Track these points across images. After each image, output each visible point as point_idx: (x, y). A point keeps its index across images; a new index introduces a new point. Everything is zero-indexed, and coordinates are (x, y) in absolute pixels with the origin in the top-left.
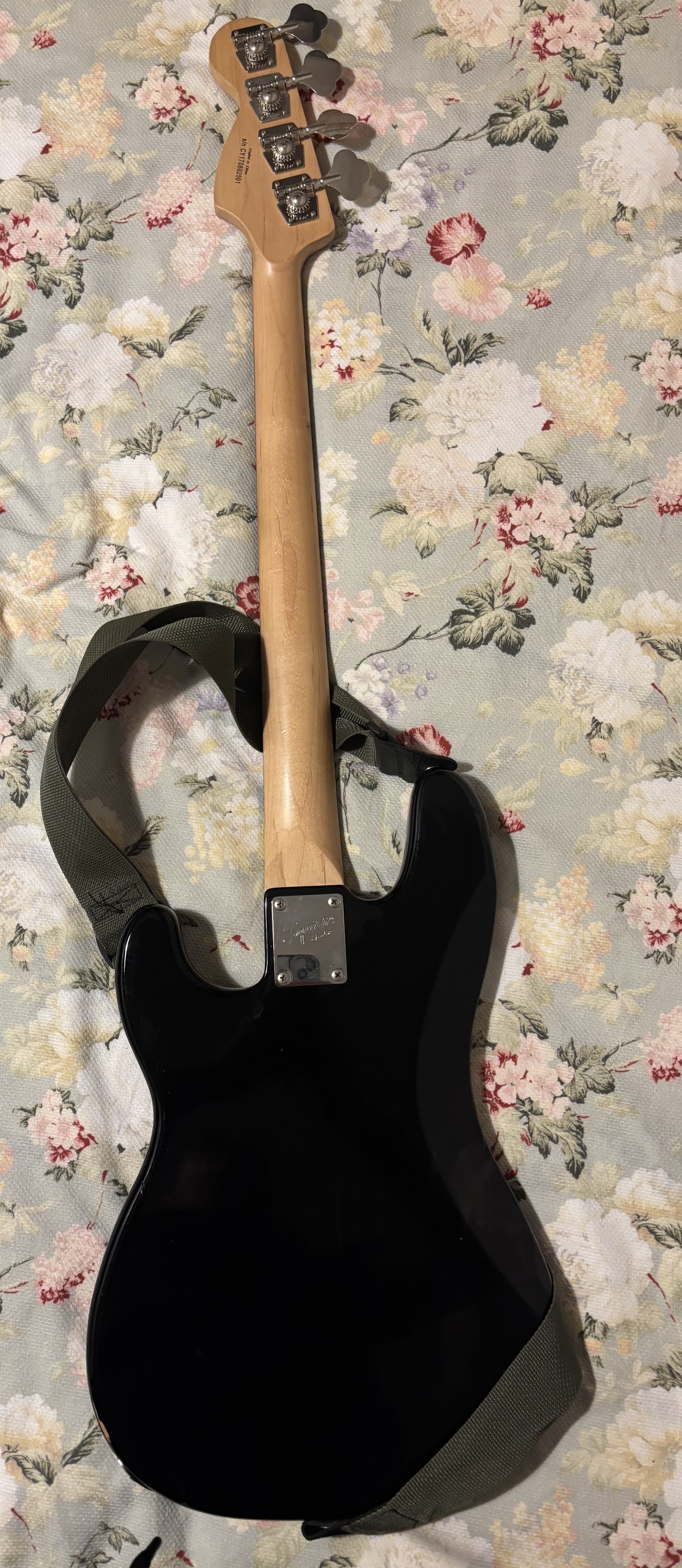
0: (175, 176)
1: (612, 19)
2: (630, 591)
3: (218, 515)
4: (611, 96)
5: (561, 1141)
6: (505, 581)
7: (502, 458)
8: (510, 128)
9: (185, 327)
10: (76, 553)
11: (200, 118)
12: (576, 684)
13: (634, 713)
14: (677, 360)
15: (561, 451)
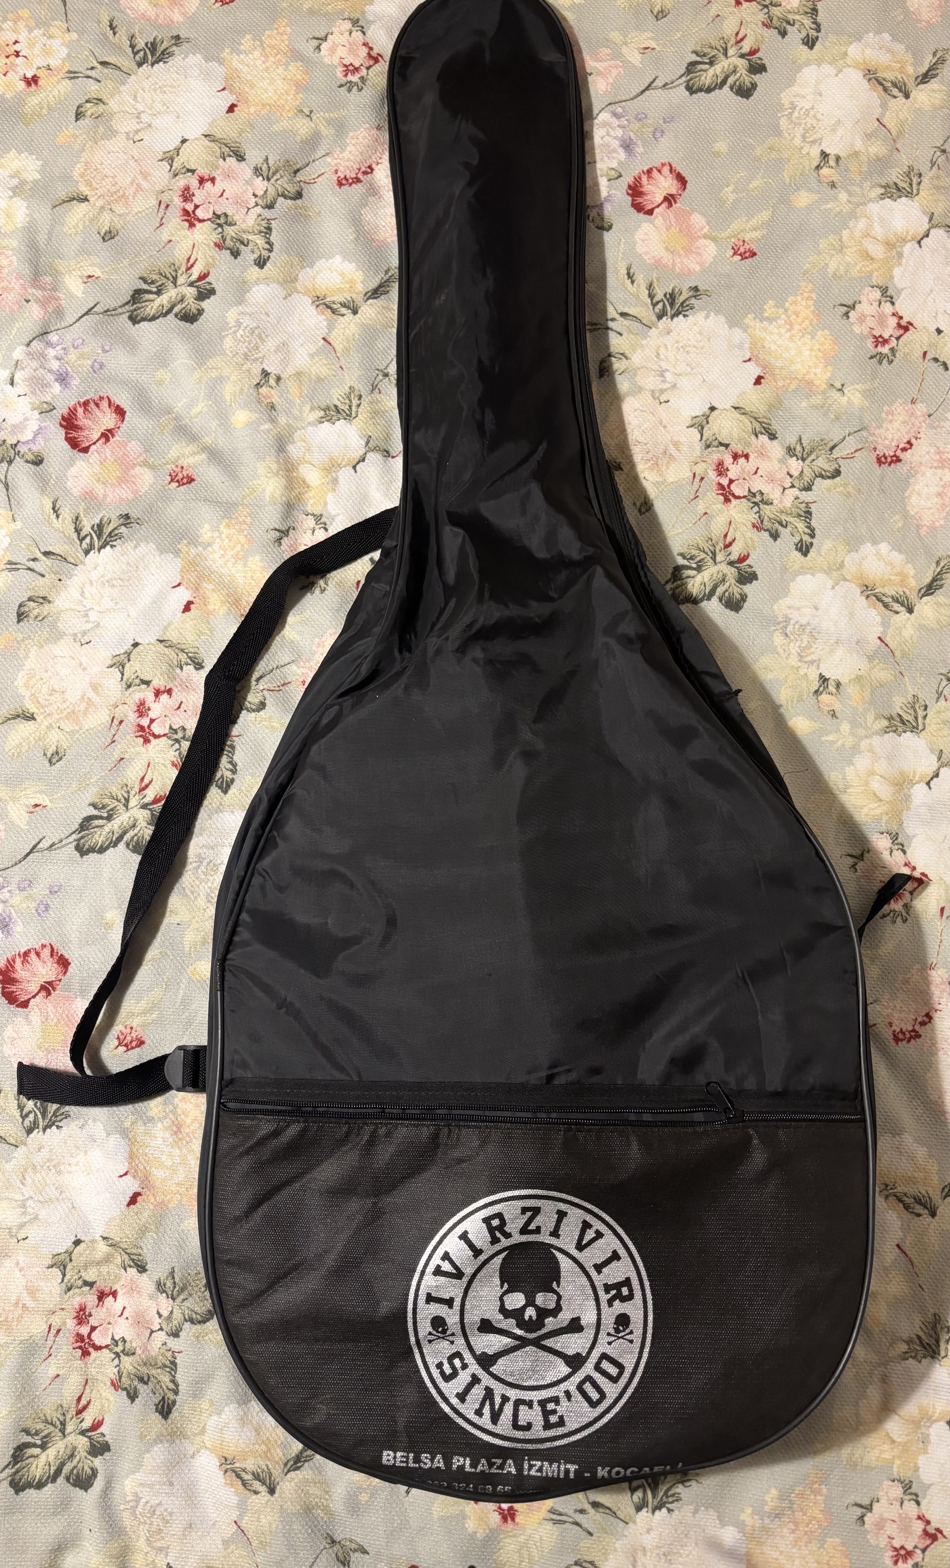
0: (365, 134)
2: (853, 544)
4: (810, 43)
6: (726, 536)
7: (716, 412)
8: (708, 76)
9: (380, 286)
10: (272, 520)
12: (802, 640)
13: (862, 667)
14: (887, 308)
15: (776, 405)
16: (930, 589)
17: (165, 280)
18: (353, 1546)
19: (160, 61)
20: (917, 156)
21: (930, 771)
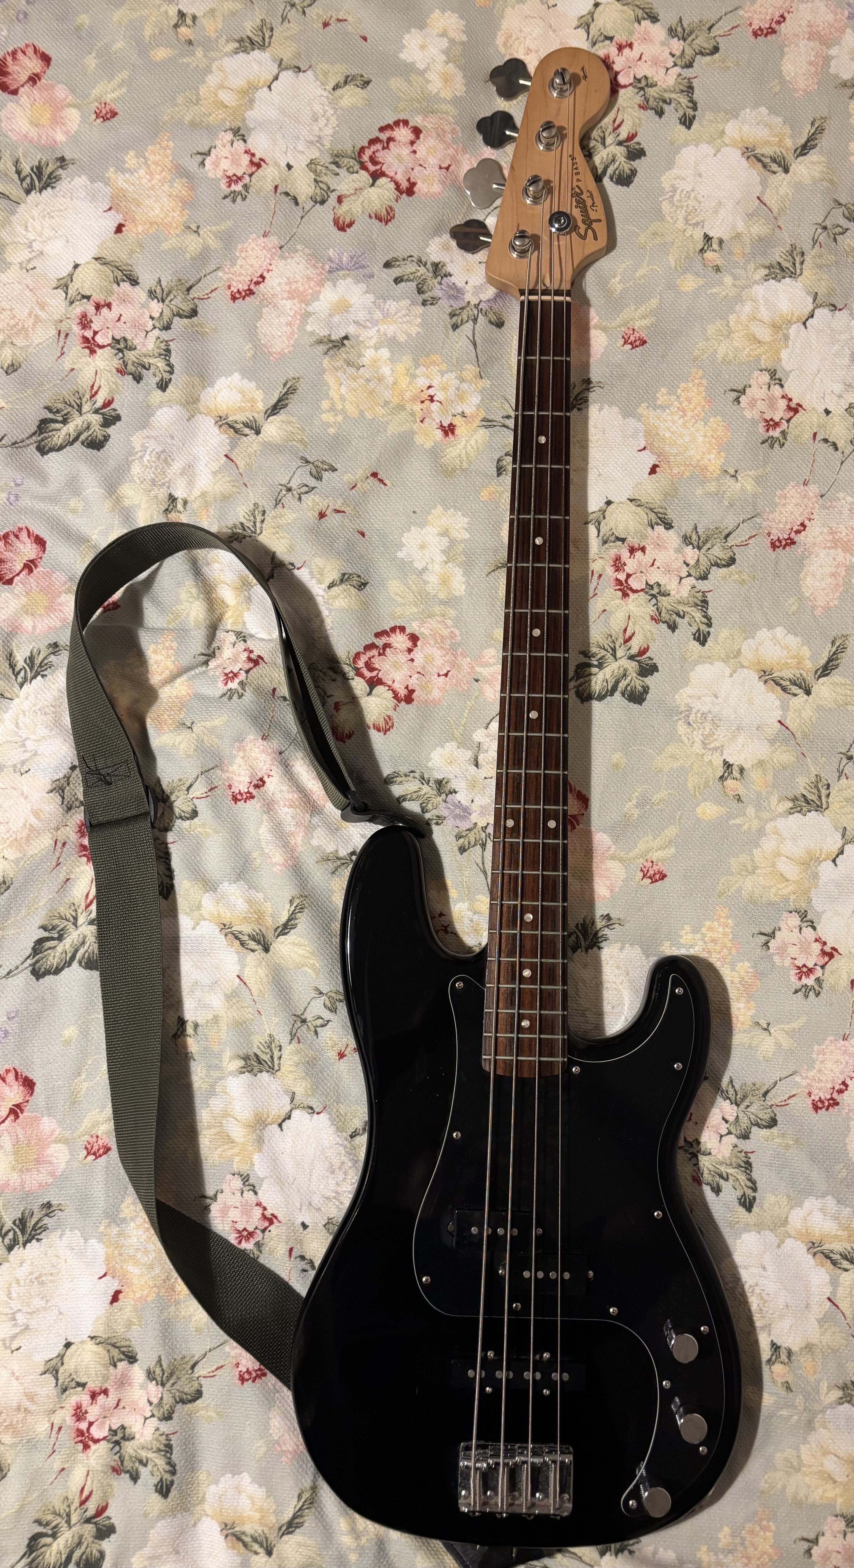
0: (253, 245)
1: (681, 42)
2: (749, 630)
3: (329, 589)
4: (687, 122)
5: (731, 1178)
6: (625, 630)
7: (612, 506)
9: (279, 401)
10: (197, 644)
11: (272, 180)
12: (704, 728)
13: (764, 751)
14: (777, 391)
15: (670, 494)
16: (826, 670)
17: (70, 409)
19: (48, 186)
20: (799, 234)
21: (835, 849)
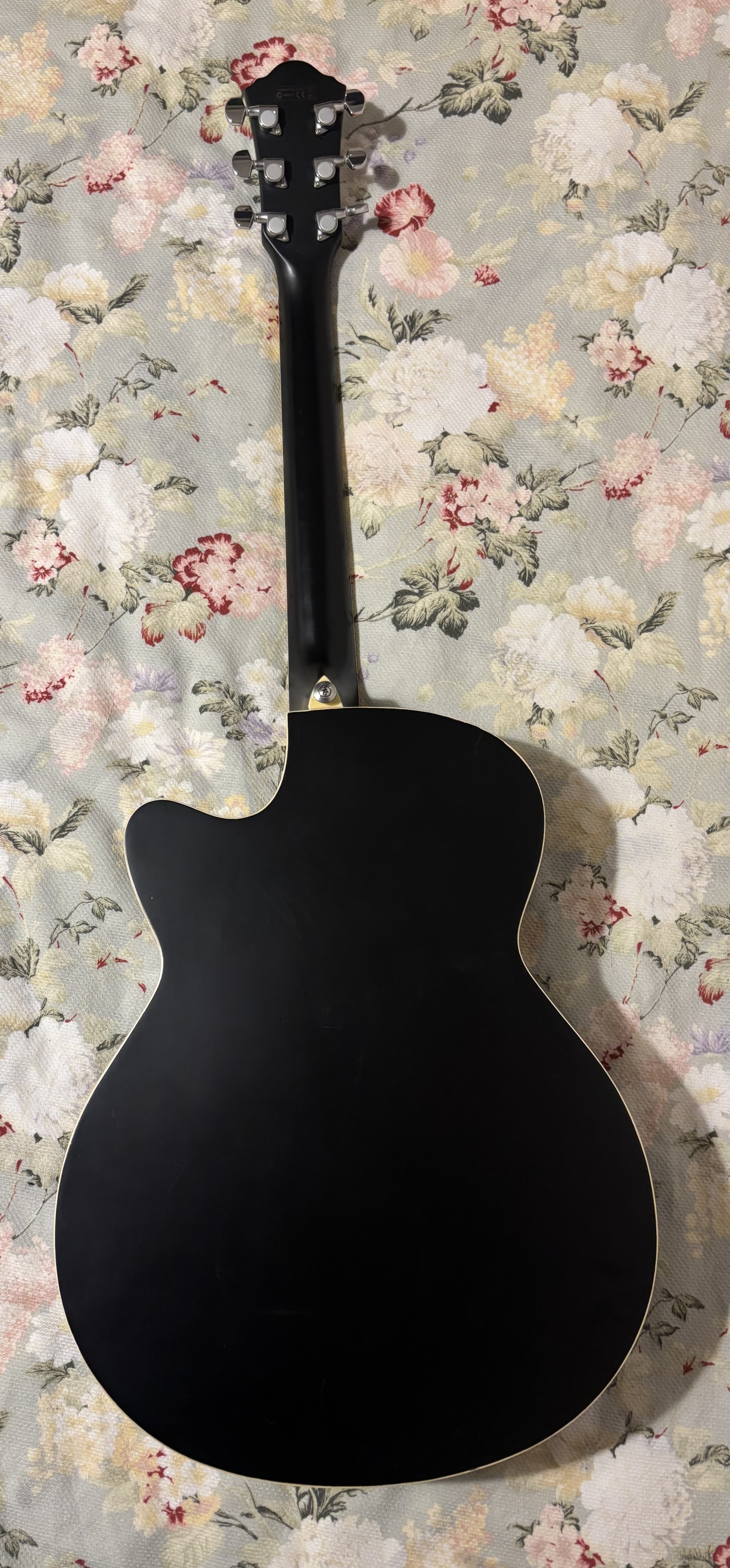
0: (117, 142)
2: (576, 576)
3: (156, 488)
4: (567, 70)
6: (450, 562)
7: (448, 438)
8: (462, 99)
9: (125, 294)
11: (143, 80)
12: (518, 669)
13: (577, 699)
14: (626, 342)
15: (509, 433)
16: (650, 625)
18: (23, 1537)
20: (666, 190)
21: (637, 808)
